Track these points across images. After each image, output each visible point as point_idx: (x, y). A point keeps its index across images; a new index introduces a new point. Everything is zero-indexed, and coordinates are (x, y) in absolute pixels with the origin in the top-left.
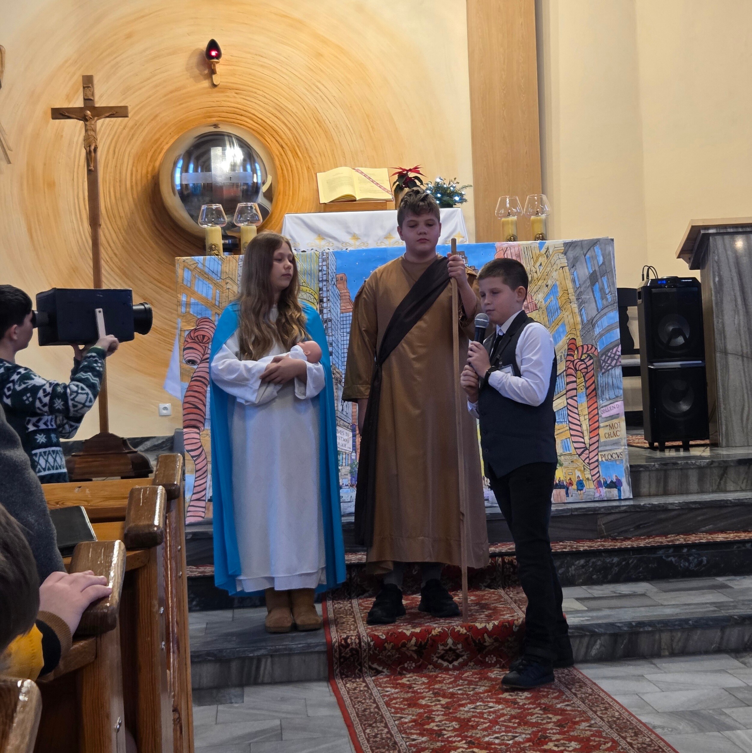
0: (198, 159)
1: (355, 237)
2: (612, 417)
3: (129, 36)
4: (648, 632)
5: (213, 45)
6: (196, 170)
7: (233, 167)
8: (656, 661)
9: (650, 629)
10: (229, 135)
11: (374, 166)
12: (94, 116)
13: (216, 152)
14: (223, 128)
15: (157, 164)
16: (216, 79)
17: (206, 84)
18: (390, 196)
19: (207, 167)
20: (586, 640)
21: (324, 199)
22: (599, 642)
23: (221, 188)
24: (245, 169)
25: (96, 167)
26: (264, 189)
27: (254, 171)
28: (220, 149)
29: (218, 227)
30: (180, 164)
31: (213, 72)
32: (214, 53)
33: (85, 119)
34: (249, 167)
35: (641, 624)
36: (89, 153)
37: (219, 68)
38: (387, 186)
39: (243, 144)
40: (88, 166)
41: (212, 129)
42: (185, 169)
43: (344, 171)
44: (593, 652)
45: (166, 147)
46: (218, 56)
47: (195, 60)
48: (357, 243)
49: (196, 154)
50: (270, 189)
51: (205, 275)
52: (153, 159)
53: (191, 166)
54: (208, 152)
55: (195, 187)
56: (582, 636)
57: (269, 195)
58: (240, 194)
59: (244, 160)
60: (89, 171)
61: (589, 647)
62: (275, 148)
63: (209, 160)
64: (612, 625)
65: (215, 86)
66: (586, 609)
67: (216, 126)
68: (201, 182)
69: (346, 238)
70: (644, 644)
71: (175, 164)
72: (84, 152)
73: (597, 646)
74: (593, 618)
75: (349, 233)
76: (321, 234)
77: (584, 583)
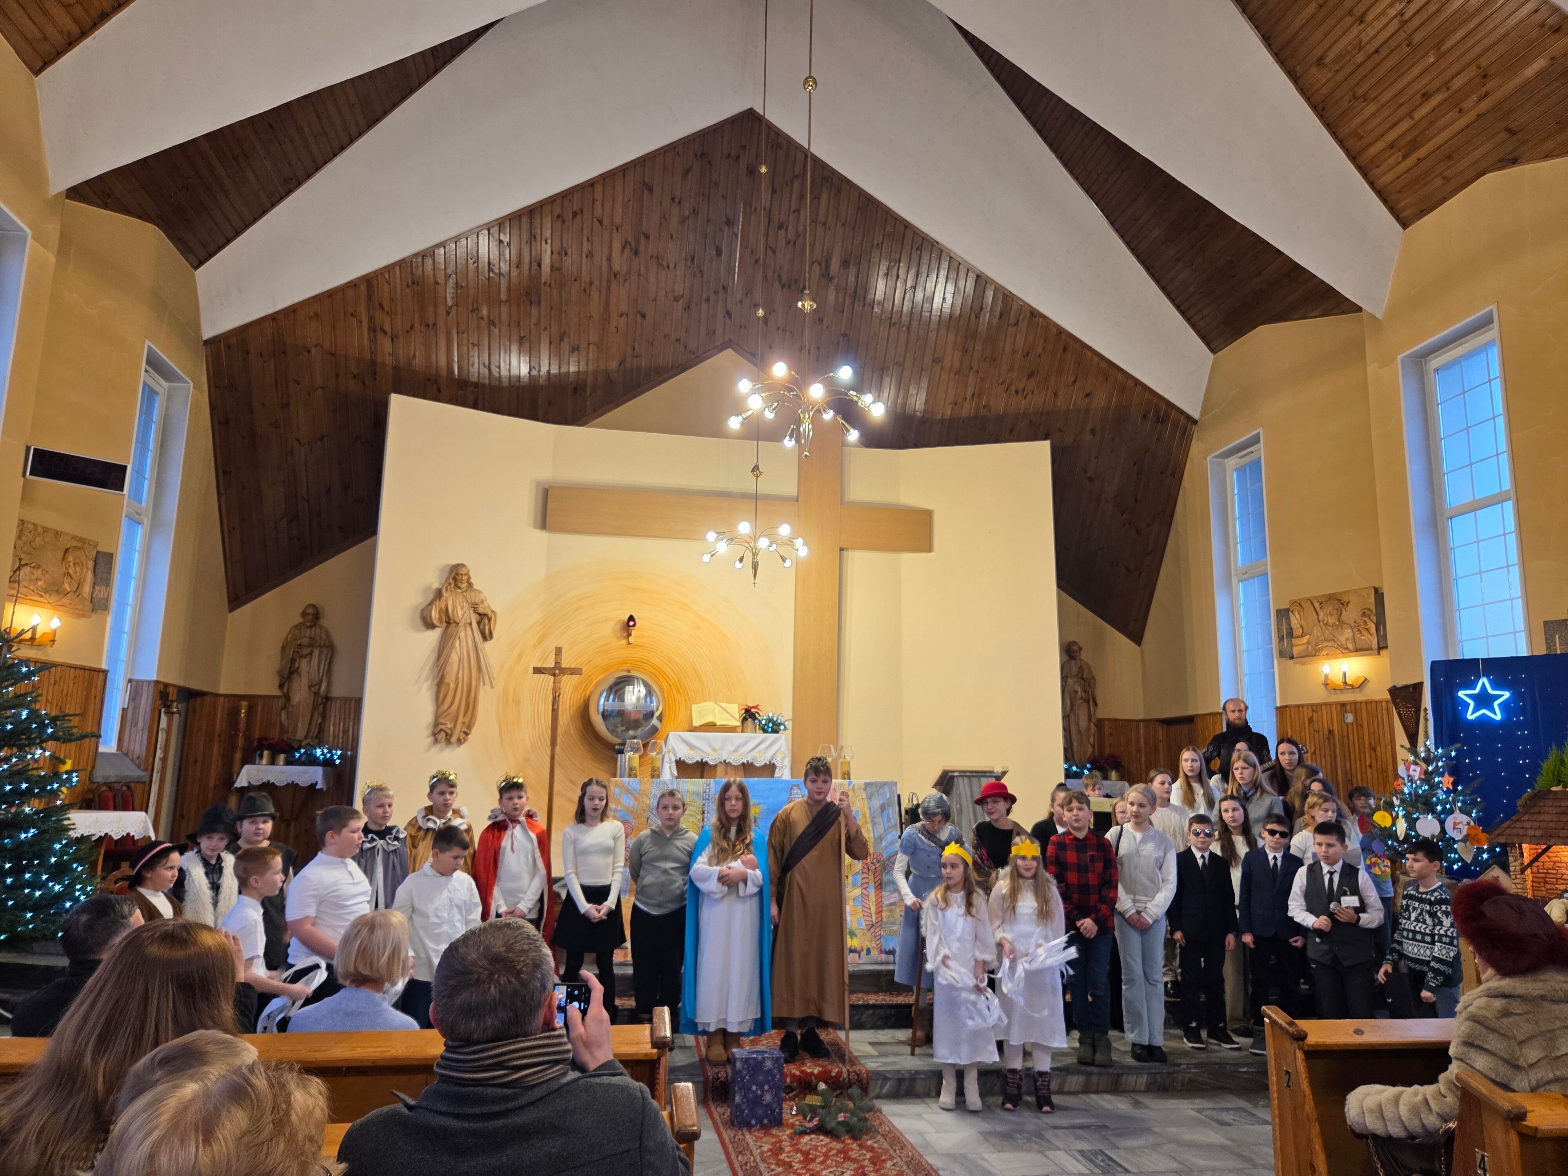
0: (616, 692)
1: (714, 750)
2: (891, 904)
3: (578, 609)
4: (923, 1079)
5: (631, 618)
6: (614, 700)
7: (638, 699)
8: (927, 1100)
9: (923, 1076)
10: (638, 678)
11: (729, 702)
12: (560, 673)
13: (629, 689)
14: (633, 673)
15: (588, 692)
16: (631, 639)
17: (624, 642)
18: (739, 724)
19: (622, 699)
20: (880, 1082)
21: (695, 724)
22: (888, 1084)
23: (630, 713)
24: (646, 701)
25: (558, 707)
26: (657, 714)
27: (651, 702)
28: (631, 687)
29: (637, 755)
30: (604, 694)
31: (629, 635)
32: (631, 623)
33: (554, 675)
34: (648, 699)
35: (917, 1072)
36: (554, 698)
37: (633, 633)
38: (737, 716)
39: (646, 685)
40: (553, 705)
41: (626, 673)
42: (607, 699)
43: (710, 705)
44: (885, 1091)
45: (595, 682)
46: (634, 625)
47: (619, 626)
48: (715, 754)
49: (614, 689)
50: (661, 713)
51: (628, 791)
52: (585, 689)
53: (611, 697)
54: (624, 687)
55: (612, 711)
56: (877, 1079)
57: (660, 718)
58: (641, 717)
59: (646, 695)
60: (553, 710)
61: (882, 1087)
62: (665, 686)
63: (624, 693)
64: (898, 1072)
65: (629, 644)
66: (877, 1054)
67: (629, 671)
68: (617, 709)
69: (708, 750)
70: (919, 1087)
71: (601, 695)
72: (551, 696)
73: (887, 1087)
74: (885, 1064)
75: (710, 747)
76: (692, 747)
77: (872, 1028)
